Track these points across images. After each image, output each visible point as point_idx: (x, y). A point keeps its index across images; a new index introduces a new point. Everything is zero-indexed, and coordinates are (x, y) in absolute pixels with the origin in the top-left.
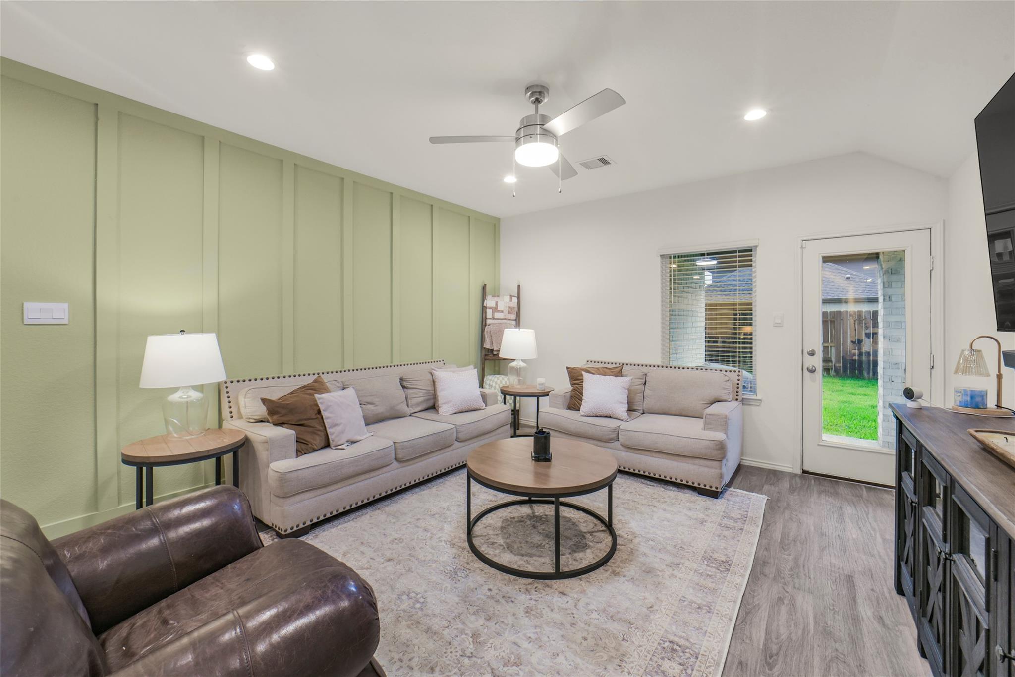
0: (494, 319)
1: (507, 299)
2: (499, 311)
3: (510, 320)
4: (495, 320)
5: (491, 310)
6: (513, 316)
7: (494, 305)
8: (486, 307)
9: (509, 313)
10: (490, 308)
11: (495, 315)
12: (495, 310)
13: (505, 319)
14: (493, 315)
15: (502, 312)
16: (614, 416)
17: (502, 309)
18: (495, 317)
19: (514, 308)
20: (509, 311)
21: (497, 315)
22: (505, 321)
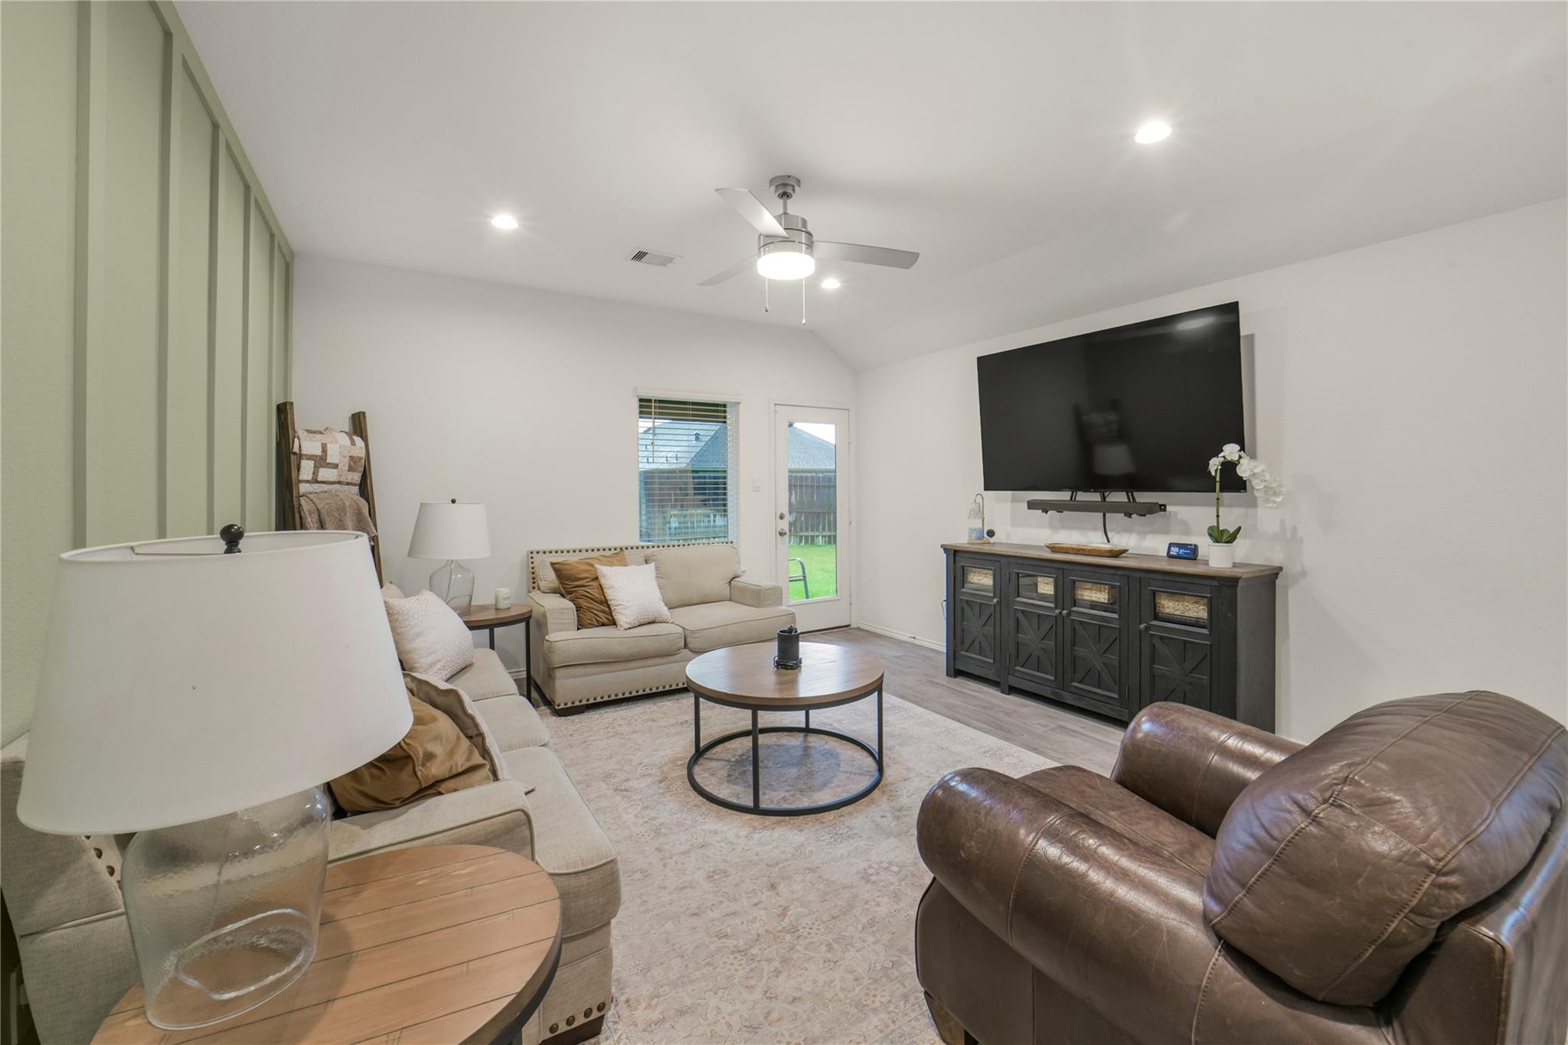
0: (316, 481)
1: (344, 440)
2: (328, 464)
3: (348, 484)
4: (316, 486)
5: (311, 463)
6: (356, 477)
7: (319, 452)
8: (300, 456)
9: (351, 469)
10: (310, 457)
11: (320, 474)
12: (321, 461)
13: (339, 483)
14: (315, 473)
15: (336, 466)
16: (660, 620)
17: (337, 462)
18: (319, 479)
19: (361, 458)
20: (350, 466)
21: (325, 474)
22: (337, 486)
